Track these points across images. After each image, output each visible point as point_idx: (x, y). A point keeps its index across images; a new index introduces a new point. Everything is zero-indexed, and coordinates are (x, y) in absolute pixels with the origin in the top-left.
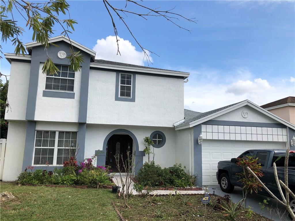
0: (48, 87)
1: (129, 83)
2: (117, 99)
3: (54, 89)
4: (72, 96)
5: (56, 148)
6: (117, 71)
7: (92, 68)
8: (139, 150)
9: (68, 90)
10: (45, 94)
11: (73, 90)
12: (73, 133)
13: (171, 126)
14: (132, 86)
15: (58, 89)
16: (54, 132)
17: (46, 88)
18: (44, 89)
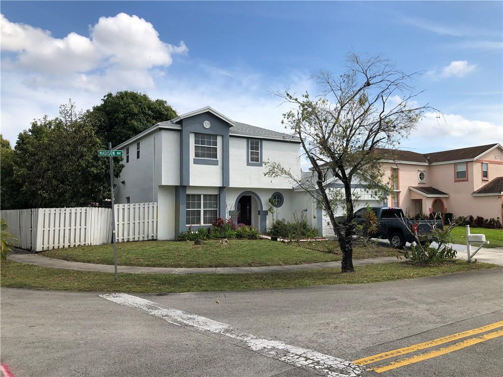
0: (197, 155)
1: (257, 149)
2: (248, 164)
3: (202, 156)
4: (216, 163)
5: (202, 210)
6: (248, 138)
7: (231, 136)
8: (264, 210)
9: (213, 157)
10: (195, 162)
11: (216, 158)
12: (214, 195)
13: (291, 188)
14: (259, 151)
15: (204, 157)
16: (200, 196)
17: (196, 156)
18: (194, 157)
